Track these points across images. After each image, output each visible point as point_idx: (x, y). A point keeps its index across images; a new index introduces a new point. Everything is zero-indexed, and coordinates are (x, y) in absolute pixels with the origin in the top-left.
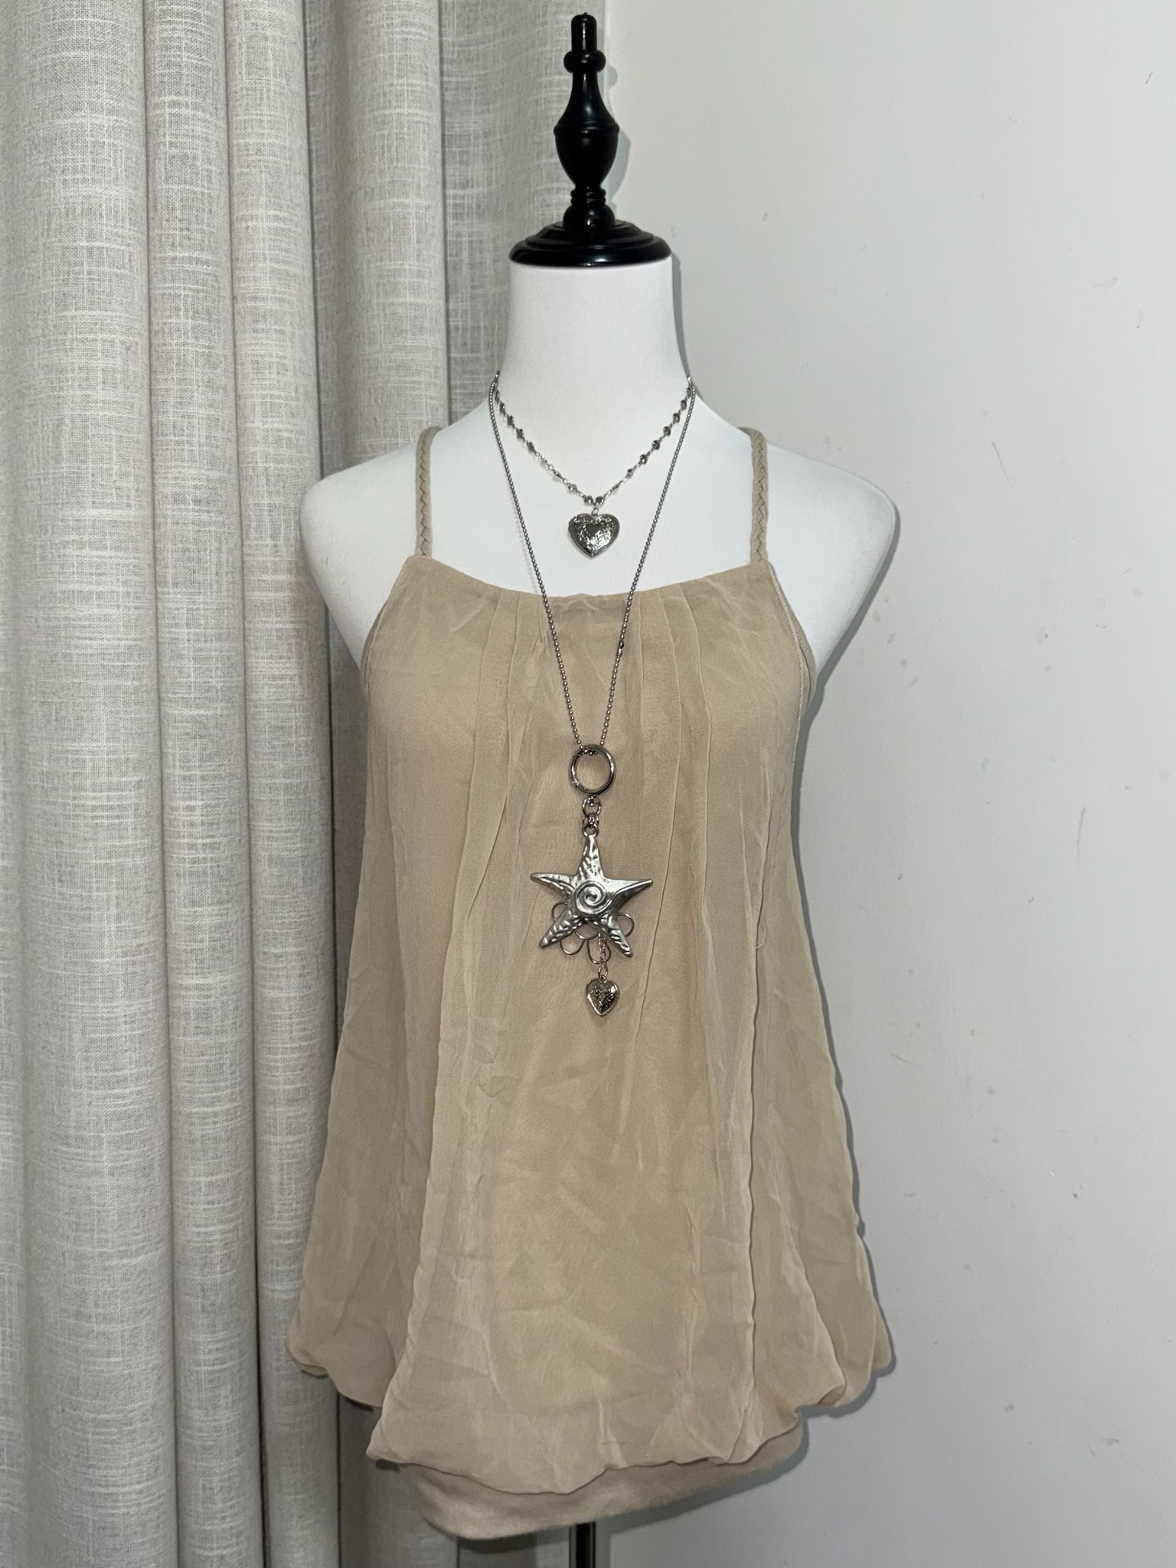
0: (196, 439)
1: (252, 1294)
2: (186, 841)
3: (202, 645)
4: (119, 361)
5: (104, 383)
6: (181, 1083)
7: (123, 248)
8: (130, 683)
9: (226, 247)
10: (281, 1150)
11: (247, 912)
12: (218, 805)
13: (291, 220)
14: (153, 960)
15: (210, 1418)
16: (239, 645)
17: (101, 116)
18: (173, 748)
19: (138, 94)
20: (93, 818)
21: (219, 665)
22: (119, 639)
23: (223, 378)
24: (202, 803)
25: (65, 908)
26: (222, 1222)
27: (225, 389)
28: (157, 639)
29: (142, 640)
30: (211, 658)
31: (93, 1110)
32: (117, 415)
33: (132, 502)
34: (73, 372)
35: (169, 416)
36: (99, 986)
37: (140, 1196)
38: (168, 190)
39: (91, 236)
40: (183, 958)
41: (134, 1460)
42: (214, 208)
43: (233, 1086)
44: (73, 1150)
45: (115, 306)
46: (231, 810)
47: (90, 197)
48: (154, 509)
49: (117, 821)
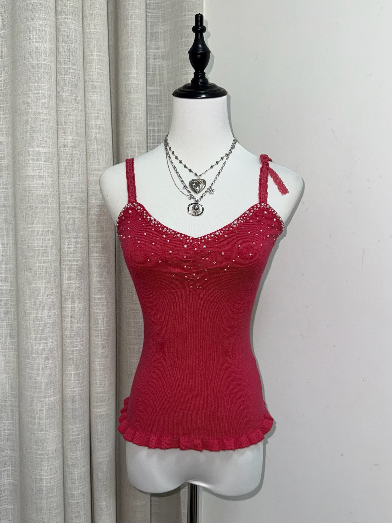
0: (71, 127)
1: (88, 412)
2: (68, 259)
3: (73, 194)
4: (47, 100)
5: (42, 107)
6: (66, 340)
7: (48, 63)
8: (49, 206)
9: (82, 64)
10: (100, 364)
11: (88, 283)
12: (79, 247)
13: (104, 56)
14: (57, 298)
15: (74, 455)
16: (86, 195)
17: (42, 21)
18: (64, 228)
19: (54, 15)
20: (37, 250)
21: (79, 201)
22: (46, 191)
23: (81, 107)
24: (73, 246)
25: (28, 280)
26: (78, 387)
27: (81, 110)
28: (59, 192)
29: (53, 191)
30: (75, 198)
31: (37, 347)
32: (46, 117)
33: (51, 146)
34: (32, 103)
35: (63, 119)
36: (39, 306)
37: (52, 377)
38: (63, 46)
39: (38, 60)
40: (67, 297)
41: (49, 468)
42: (78, 52)
43: (83, 341)
44: (30, 361)
45: (45, 82)
46: (83, 249)
47: (38, 47)
48: (58, 149)
49: (45, 251)
